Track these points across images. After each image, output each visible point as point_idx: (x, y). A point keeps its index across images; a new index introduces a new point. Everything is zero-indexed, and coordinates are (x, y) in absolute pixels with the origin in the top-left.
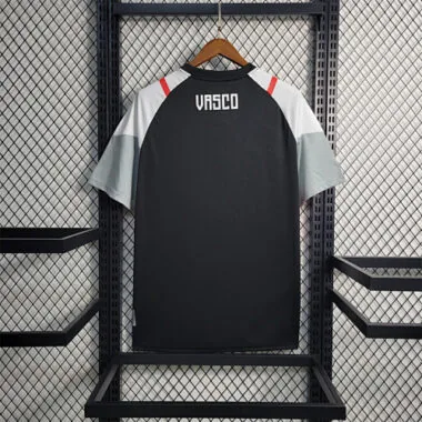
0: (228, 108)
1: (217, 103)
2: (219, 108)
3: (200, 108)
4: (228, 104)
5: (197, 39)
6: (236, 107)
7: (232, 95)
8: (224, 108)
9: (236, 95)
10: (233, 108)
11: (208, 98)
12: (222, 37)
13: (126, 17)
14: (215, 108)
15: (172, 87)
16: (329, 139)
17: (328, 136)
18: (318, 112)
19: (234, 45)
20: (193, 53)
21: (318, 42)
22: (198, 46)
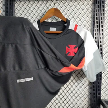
12: (55, 7)
16: (100, 50)
17: (99, 49)
18: (95, 39)
19: (60, 11)
20: (43, 14)
21: (96, 9)
22: (46, 11)
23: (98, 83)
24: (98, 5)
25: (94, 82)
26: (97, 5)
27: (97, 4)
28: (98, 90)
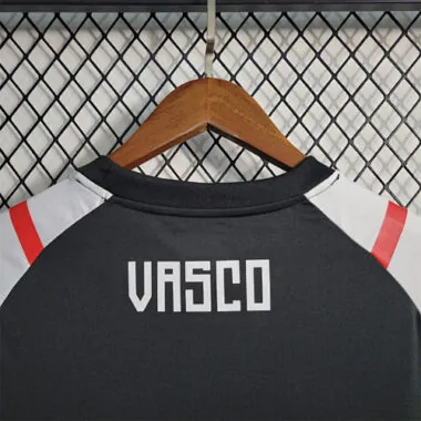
0: (236, 306)
1: (198, 288)
2: (206, 307)
3: (140, 305)
4: (235, 292)
5: (150, 79)
6: (266, 306)
7: (251, 265)
8: (223, 307)
9: (265, 264)
10: (252, 306)
11: (168, 272)
14: (191, 307)
15: (48, 233)
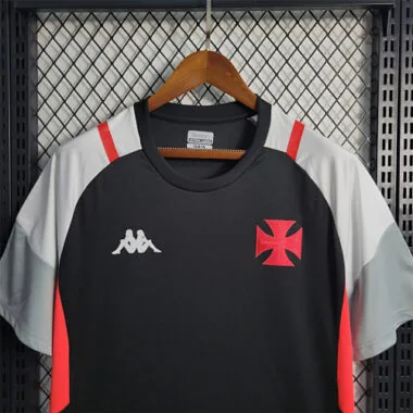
12: (212, 49)
13: (44, 15)
16: (404, 229)
17: (401, 223)
18: (383, 180)
19: (232, 61)
20: (160, 76)
21: (383, 55)
22: (169, 63)
23: (398, 373)
24: (390, 38)
25: (381, 355)
26: (385, 39)
27: (385, 35)
28: (402, 401)
